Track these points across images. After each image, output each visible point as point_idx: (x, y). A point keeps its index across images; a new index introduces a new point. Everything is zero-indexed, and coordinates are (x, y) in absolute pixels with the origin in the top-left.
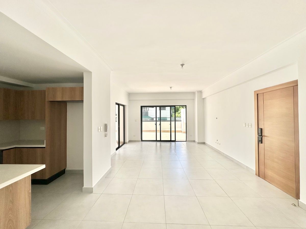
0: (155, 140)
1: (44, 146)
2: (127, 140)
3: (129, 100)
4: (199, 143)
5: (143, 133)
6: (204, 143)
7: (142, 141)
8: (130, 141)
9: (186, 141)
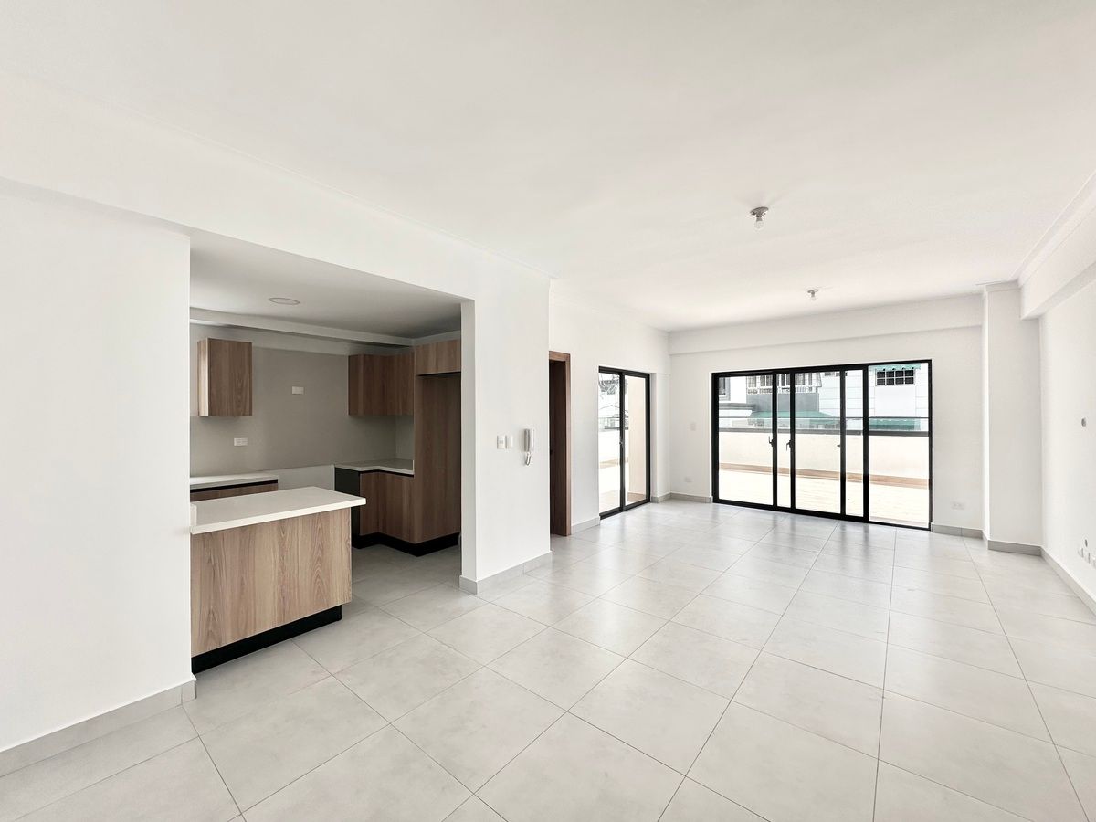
0: (770, 503)
1: (412, 472)
2: (658, 492)
3: (671, 355)
4: (995, 547)
5: (721, 473)
6: (1037, 553)
7: (717, 500)
8: (672, 498)
9: (929, 529)
